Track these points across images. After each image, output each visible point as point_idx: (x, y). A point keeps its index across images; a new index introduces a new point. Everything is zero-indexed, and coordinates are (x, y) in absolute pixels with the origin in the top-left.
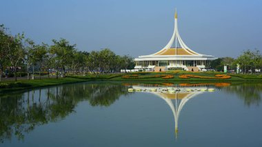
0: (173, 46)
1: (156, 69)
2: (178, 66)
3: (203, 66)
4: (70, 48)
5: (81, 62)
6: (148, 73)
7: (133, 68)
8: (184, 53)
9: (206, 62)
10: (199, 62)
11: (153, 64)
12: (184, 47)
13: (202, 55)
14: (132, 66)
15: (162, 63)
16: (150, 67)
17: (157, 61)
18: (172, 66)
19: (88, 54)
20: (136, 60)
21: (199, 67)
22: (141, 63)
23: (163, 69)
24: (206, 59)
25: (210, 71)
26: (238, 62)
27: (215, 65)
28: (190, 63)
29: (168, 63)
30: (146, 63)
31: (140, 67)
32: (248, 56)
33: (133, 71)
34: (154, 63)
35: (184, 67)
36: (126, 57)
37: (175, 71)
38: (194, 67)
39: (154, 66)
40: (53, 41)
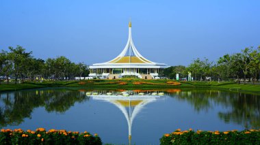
0: (127, 55)
1: (110, 76)
2: (132, 73)
3: (156, 74)
4: (26, 55)
5: (36, 69)
6: (102, 81)
7: (88, 76)
8: (138, 61)
9: (159, 70)
10: (152, 70)
11: (108, 72)
12: (138, 55)
13: (155, 63)
14: (86, 73)
15: (116, 71)
16: (104, 74)
17: (111, 69)
18: (126, 73)
19: (43, 61)
20: (91, 67)
21: (152, 75)
22: (95, 71)
23: (118, 76)
24: (159, 67)
25: (163, 79)
26: (189, 70)
27: (168, 72)
28: (143, 71)
29: (122, 70)
30: (100, 71)
31: (94, 74)
32: (198, 64)
33: (87, 78)
34: (108, 70)
35: (138, 75)
36: (80, 65)
37: (129, 79)
38: (147, 75)
39: (108, 74)
40: (10, 48)
